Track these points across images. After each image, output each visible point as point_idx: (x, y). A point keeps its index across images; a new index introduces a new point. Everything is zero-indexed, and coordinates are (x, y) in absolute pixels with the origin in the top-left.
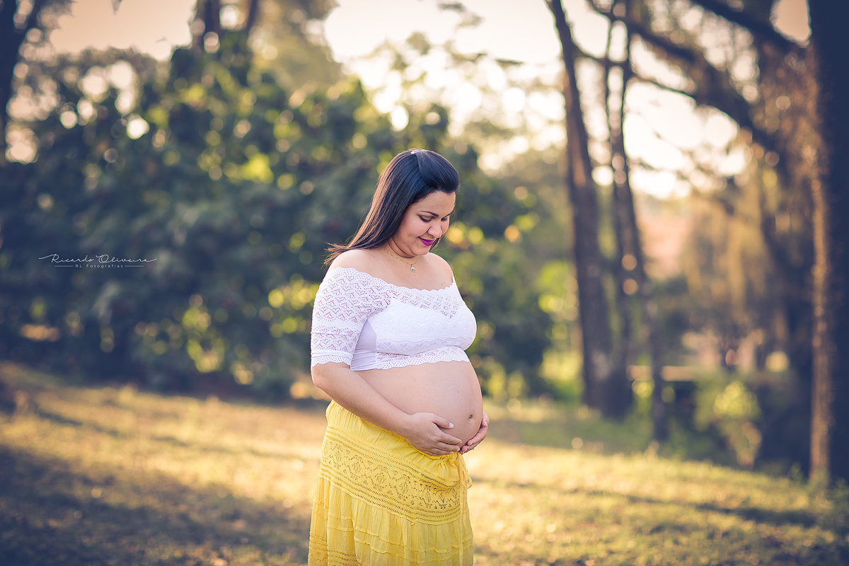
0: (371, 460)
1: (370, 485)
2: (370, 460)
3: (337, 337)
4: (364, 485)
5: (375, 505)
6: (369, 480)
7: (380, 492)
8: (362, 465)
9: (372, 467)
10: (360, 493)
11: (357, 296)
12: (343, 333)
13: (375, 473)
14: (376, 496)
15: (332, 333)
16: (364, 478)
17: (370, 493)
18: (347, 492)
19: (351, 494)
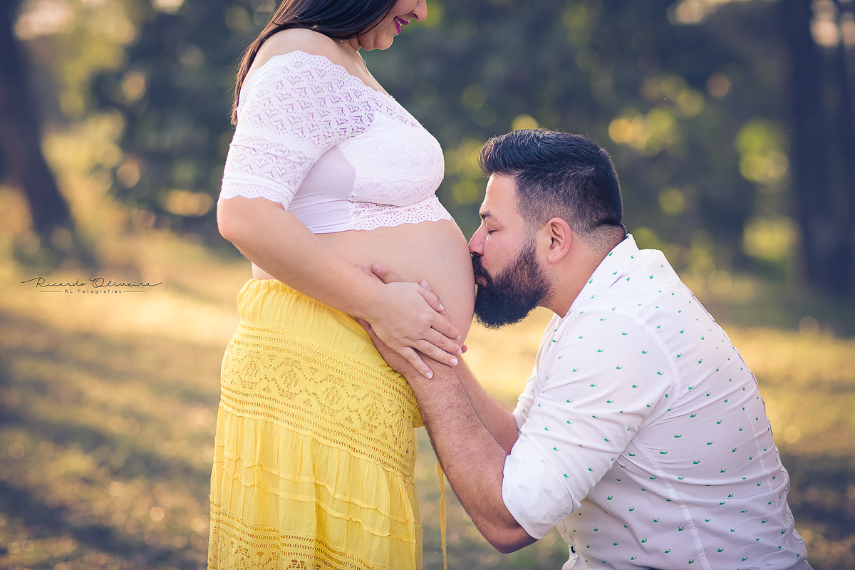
0: (316, 366)
1: (357, 424)
2: (313, 365)
3: (282, 161)
4: (347, 424)
5: (365, 457)
6: (354, 416)
7: (370, 435)
8: (342, 391)
9: (360, 394)
10: (340, 438)
11: (329, 104)
12: (292, 158)
13: (364, 403)
14: (366, 442)
15: (276, 154)
16: (347, 414)
17: (356, 437)
18: (315, 436)
19: (321, 440)
